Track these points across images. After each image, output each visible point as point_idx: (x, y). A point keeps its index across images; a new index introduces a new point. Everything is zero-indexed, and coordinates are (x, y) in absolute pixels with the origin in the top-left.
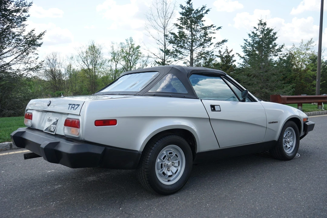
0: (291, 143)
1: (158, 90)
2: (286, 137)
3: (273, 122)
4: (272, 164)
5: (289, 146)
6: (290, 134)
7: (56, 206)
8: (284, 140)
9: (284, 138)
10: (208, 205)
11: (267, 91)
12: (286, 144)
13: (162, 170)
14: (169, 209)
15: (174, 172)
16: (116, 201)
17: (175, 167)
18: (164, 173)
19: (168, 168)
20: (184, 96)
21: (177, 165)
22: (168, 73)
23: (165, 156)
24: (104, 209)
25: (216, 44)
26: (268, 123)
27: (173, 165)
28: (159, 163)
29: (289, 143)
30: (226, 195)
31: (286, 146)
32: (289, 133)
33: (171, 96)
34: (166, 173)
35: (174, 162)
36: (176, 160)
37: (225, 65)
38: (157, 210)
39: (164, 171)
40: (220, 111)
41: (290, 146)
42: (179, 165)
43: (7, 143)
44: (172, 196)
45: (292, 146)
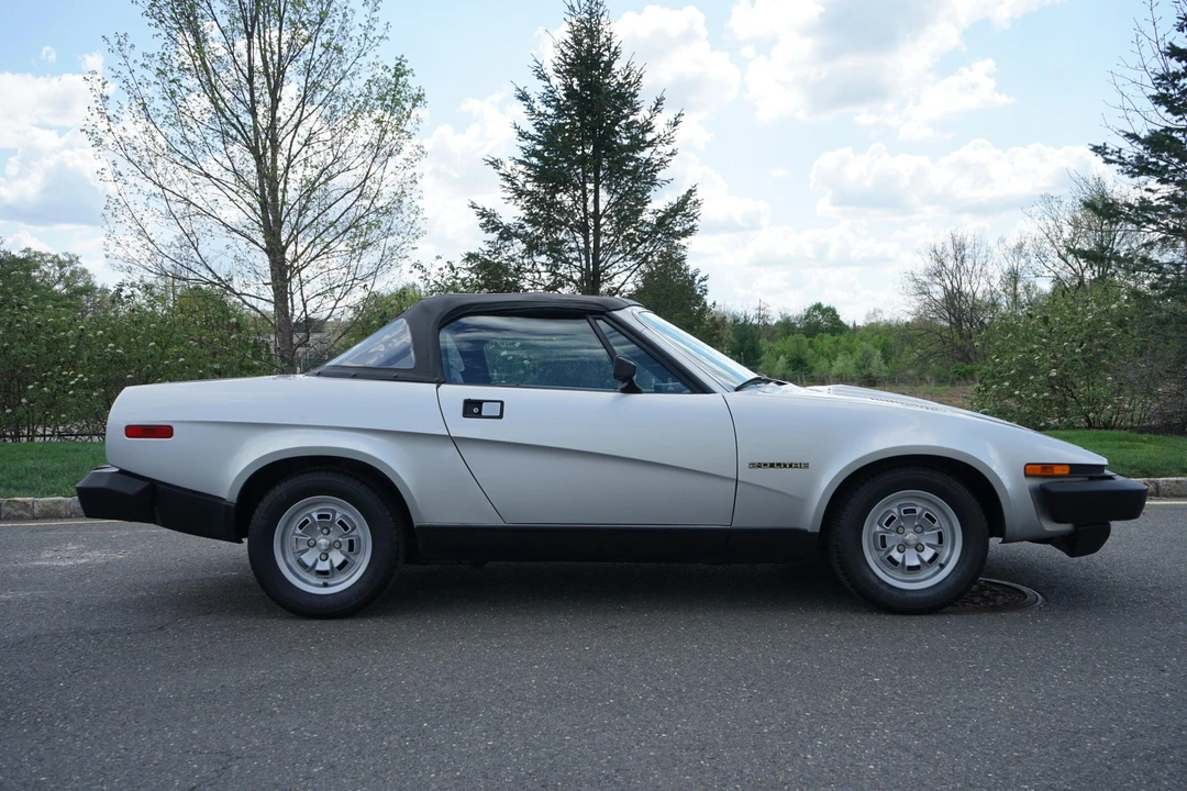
0: (927, 554)
2: (887, 524)
5: (917, 563)
6: (921, 515)
8: (873, 535)
9: (879, 527)
12: (892, 553)
13: (297, 553)
17: (343, 552)
18: (301, 562)
26: (744, 465)
27: (336, 548)
29: (919, 550)
31: (892, 560)
32: (908, 511)
34: (309, 564)
35: (340, 540)
36: (344, 536)
39: (302, 556)
40: (501, 417)
41: (922, 561)
42: (351, 549)
45: (941, 565)
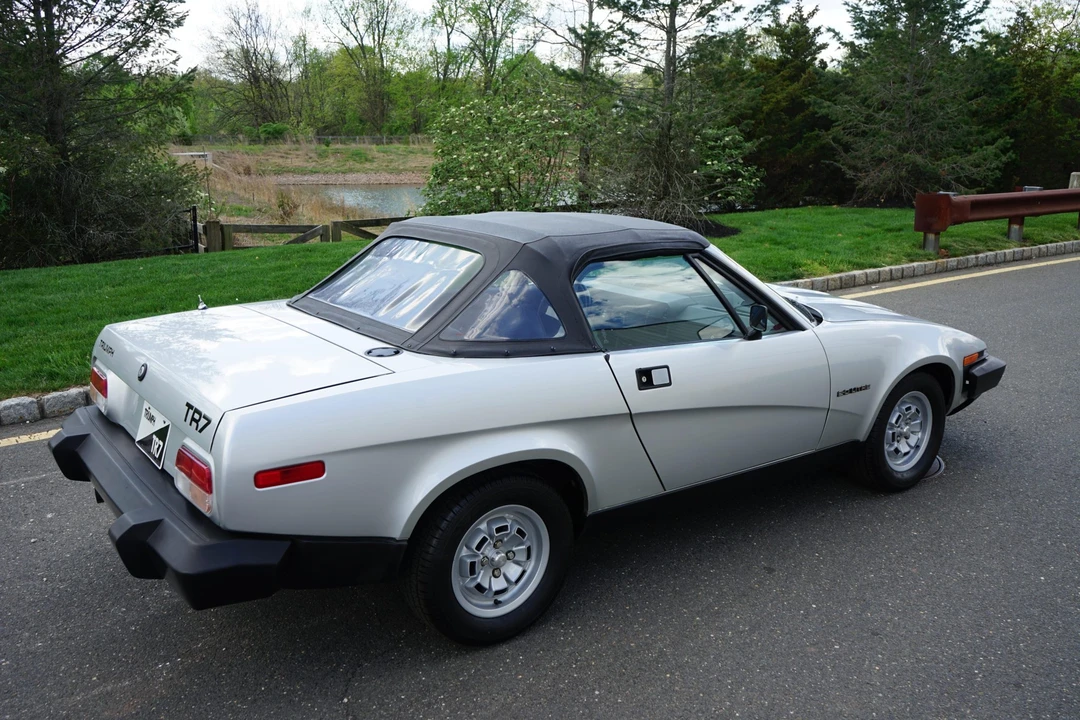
0: (913, 440)
1: (471, 335)
2: (897, 422)
3: (851, 391)
4: (843, 509)
5: (907, 449)
6: (913, 410)
7: (171, 679)
8: (891, 432)
9: (892, 426)
10: (597, 693)
11: (919, 159)
12: (896, 444)
13: (476, 578)
14: (481, 707)
15: (513, 579)
16: (339, 665)
17: (518, 563)
18: (480, 588)
19: (496, 571)
20: (553, 350)
21: (522, 557)
22: (508, 269)
23: (484, 540)
24: (299, 702)
25: (752, 13)
26: (834, 394)
27: (509, 559)
28: (465, 559)
29: (907, 438)
30: (661, 653)
31: (897, 451)
32: (908, 409)
33: (507, 355)
34: (487, 586)
35: (514, 549)
36: (522, 544)
37: (792, 61)
38: (446, 707)
39: (479, 580)
40: (670, 384)
41: (909, 445)
42: (529, 557)
43: (74, 391)
44: (505, 648)
45: (917, 447)
